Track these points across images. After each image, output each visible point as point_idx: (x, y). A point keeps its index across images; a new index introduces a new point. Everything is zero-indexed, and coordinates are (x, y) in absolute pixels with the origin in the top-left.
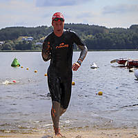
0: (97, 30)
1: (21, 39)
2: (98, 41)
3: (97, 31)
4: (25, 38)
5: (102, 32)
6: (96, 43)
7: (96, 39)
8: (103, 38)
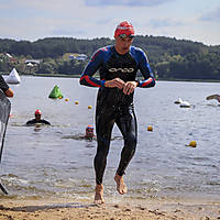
0: (189, 48)
1: (67, 57)
2: (190, 65)
3: (190, 50)
4: (74, 56)
5: (196, 52)
6: (187, 68)
7: (187, 62)
8: (198, 61)
